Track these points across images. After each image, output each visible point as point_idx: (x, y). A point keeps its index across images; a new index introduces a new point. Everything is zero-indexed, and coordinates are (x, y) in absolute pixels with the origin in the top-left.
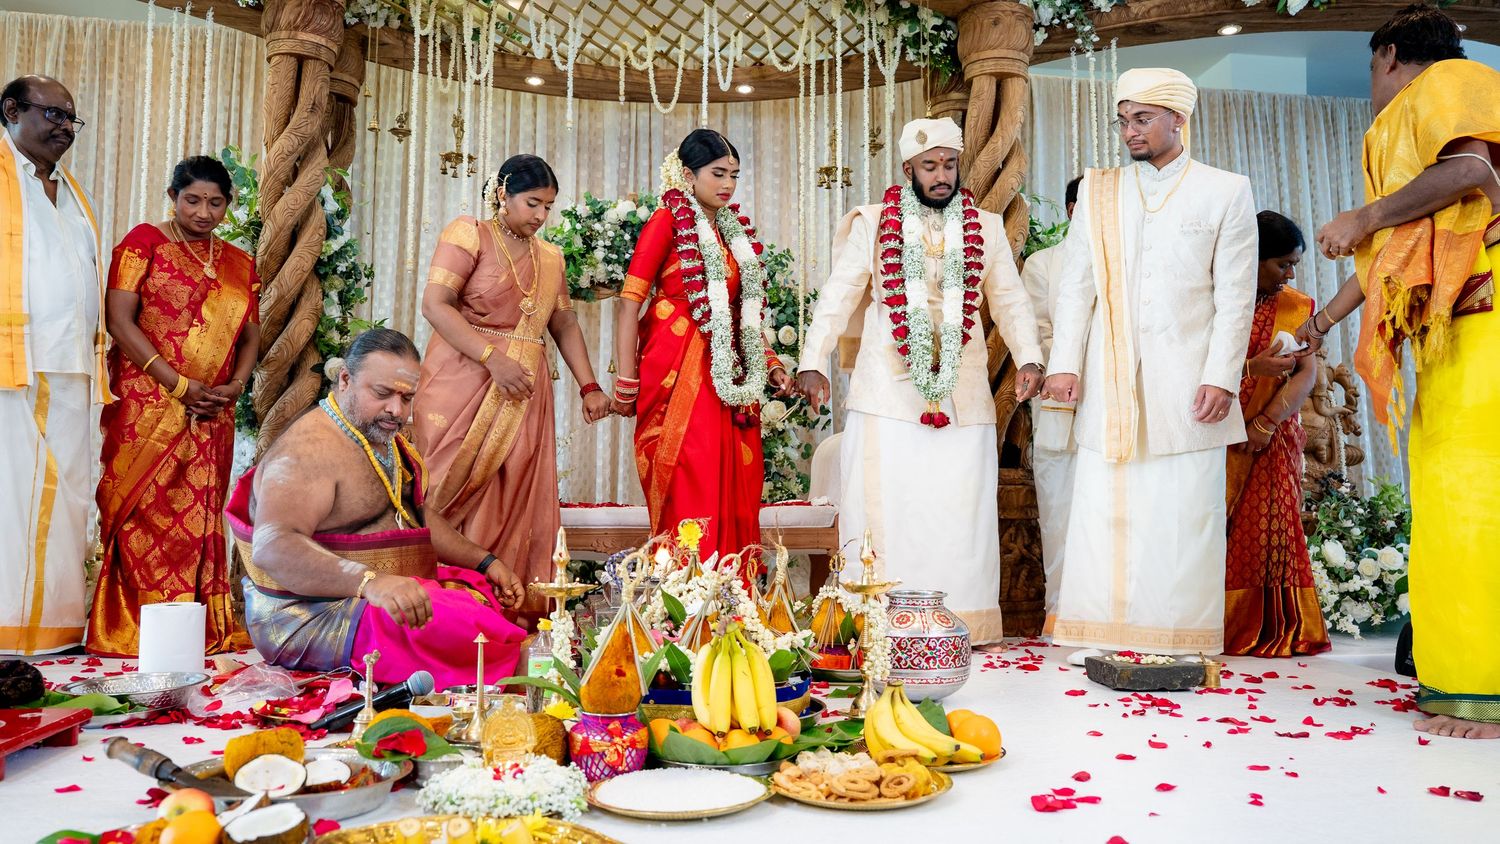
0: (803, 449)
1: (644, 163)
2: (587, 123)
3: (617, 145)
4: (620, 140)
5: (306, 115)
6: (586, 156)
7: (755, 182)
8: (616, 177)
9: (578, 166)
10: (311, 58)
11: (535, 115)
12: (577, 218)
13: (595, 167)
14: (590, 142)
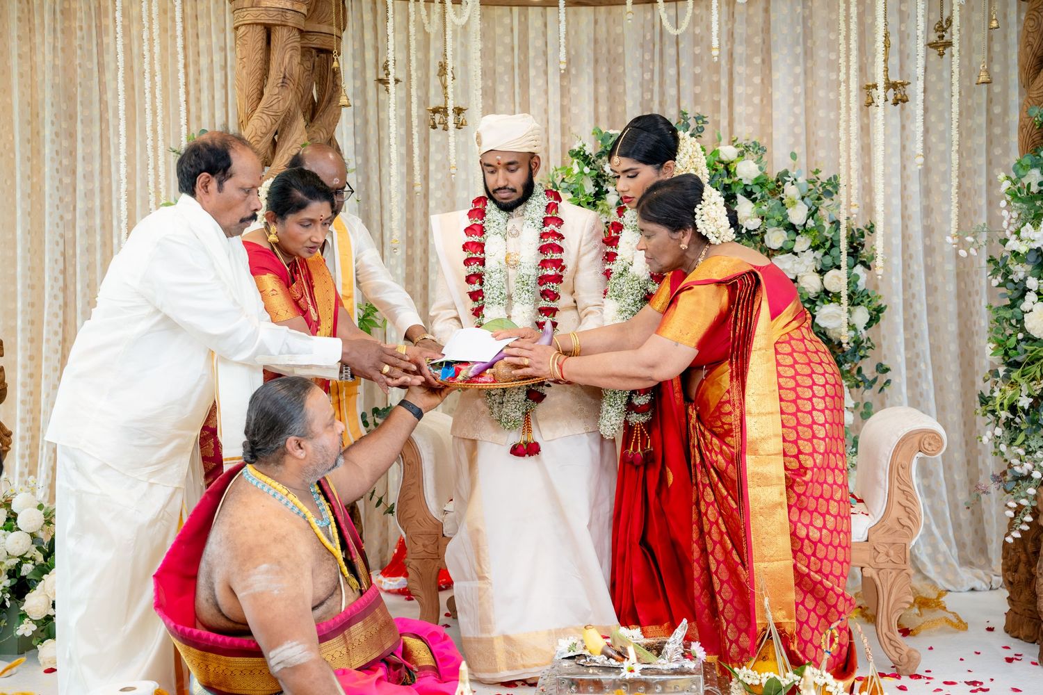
0: (861, 409)
1: (672, 71)
2: (604, 29)
3: (638, 54)
4: (642, 46)
5: (276, 90)
6: (604, 70)
7: (806, 81)
8: (637, 93)
9: (596, 81)
10: (279, 25)
11: (545, 25)
12: (586, 159)
13: (615, 80)
14: (609, 51)
